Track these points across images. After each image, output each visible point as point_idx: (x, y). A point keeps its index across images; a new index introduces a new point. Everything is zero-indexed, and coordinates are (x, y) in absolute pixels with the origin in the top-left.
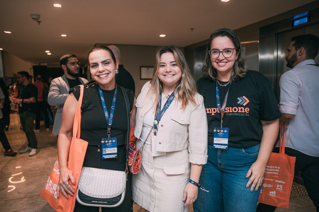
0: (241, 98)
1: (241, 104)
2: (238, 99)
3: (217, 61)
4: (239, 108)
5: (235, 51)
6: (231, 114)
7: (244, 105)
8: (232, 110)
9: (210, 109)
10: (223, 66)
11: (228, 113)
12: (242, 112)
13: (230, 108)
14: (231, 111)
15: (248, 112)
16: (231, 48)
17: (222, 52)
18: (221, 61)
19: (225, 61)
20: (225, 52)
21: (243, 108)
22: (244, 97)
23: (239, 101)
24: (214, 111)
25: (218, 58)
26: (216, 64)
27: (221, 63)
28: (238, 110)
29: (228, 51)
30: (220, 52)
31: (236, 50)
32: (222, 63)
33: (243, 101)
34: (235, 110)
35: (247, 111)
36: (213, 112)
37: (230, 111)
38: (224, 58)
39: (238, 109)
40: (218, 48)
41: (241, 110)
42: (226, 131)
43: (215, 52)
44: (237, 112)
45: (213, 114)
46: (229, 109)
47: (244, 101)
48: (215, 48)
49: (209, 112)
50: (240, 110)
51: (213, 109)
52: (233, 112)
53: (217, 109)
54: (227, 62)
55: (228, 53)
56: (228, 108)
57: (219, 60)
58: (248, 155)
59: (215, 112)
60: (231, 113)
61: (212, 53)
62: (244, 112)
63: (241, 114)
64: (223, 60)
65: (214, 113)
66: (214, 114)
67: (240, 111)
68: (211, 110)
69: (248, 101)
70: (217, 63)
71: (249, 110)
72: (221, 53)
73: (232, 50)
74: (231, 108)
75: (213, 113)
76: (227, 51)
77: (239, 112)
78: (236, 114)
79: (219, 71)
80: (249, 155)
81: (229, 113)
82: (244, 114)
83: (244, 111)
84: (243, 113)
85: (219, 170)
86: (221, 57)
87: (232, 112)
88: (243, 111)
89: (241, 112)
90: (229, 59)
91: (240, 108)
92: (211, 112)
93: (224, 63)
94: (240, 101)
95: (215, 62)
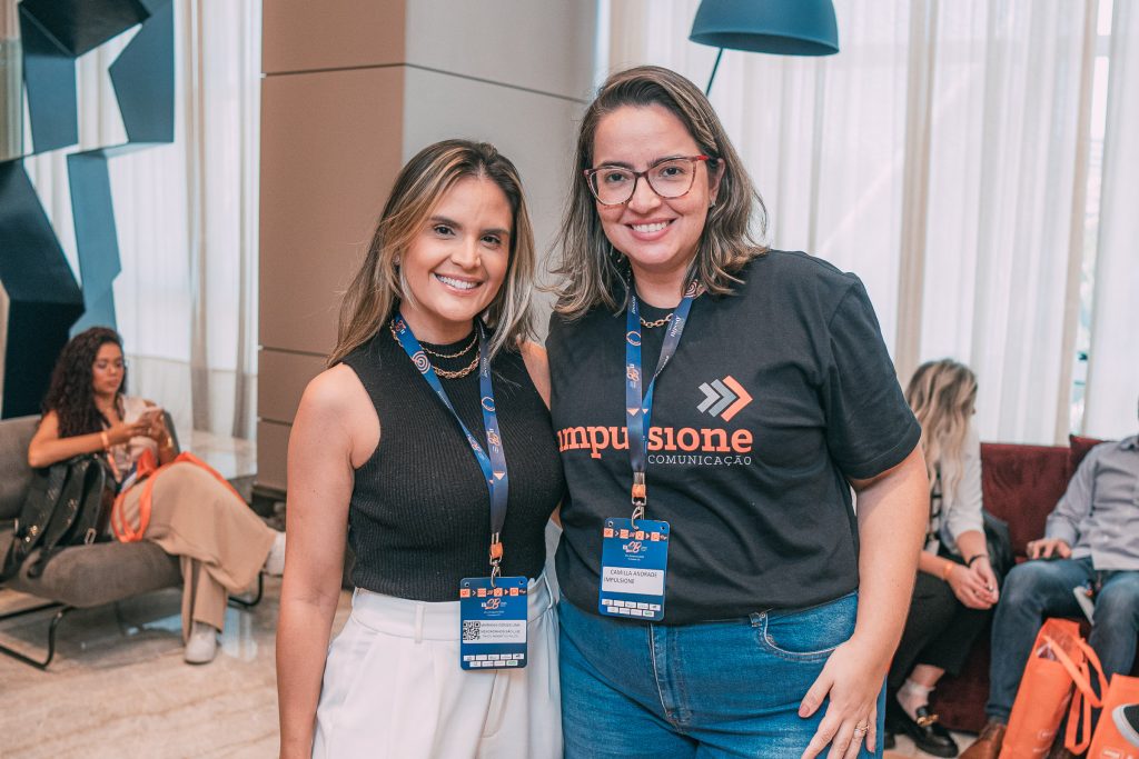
0: (716, 383)
1: (714, 413)
2: (704, 388)
3: (629, 218)
4: (703, 431)
5: (702, 168)
6: (671, 460)
7: (727, 416)
8: (675, 442)
9: (580, 429)
10: (655, 240)
11: (656, 453)
12: (719, 449)
13: (666, 430)
14: (670, 446)
15: (749, 449)
16: (684, 154)
17: (645, 175)
18: (645, 216)
19: (665, 214)
20: (661, 172)
21: (722, 434)
22: (729, 380)
23: (705, 397)
24: (600, 438)
25: (631, 205)
26: (626, 229)
27: (648, 224)
28: (702, 442)
29: (672, 171)
30: (638, 175)
31: (706, 162)
32: (652, 227)
33: (722, 397)
34: (688, 440)
35: (741, 445)
36: (596, 446)
37: (665, 443)
38: (656, 202)
39: (702, 438)
40: (625, 160)
41: (715, 441)
42: (656, 537)
43: (617, 177)
44: (698, 451)
45: (595, 455)
46: (664, 437)
47: (729, 397)
48: (610, 158)
49: (577, 446)
50: (708, 441)
51: (593, 430)
52: (680, 451)
53: (610, 434)
54: (671, 221)
55: (671, 177)
56: (659, 430)
57: (634, 212)
58: (791, 656)
59: (604, 446)
60: (671, 453)
61: (600, 181)
62: (728, 449)
63: (714, 459)
64: (655, 209)
65: (599, 451)
66: (599, 456)
67: (708, 447)
68: (588, 434)
69: (746, 399)
70: (630, 226)
71: (750, 439)
72: (642, 182)
73: (691, 166)
74: (669, 431)
75: (595, 451)
76: (669, 168)
77: (704, 449)
78: (692, 460)
79: (637, 263)
80: (799, 658)
81: (663, 451)
82: (728, 460)
83: (729, 444)
84: (722, 455)
85: (677, 734)
86: (644, 198)
87: (675, 448)
88: (723, 447)
89: (713, 449)
90: (681, 205)
91: (707, 433)
92: (585, 445)
93: (659, 227)
94: (712, 397)
95: (618, 221)
